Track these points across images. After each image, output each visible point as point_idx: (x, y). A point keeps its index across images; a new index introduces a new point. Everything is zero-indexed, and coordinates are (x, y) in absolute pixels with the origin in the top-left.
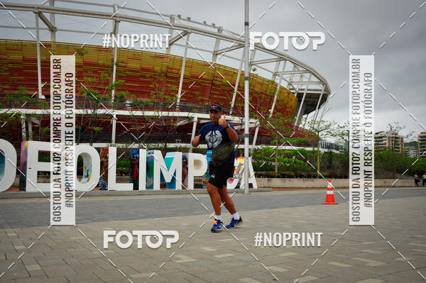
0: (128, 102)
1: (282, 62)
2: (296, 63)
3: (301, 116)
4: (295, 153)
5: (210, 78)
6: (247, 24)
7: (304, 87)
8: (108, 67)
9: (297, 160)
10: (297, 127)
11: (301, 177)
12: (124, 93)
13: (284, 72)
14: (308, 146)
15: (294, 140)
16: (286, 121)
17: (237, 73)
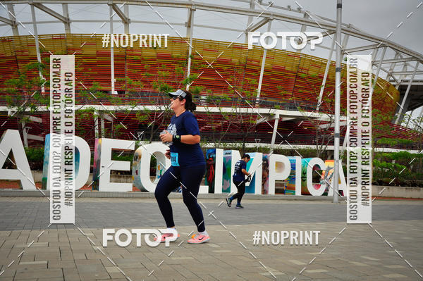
0: (203, 97)
1: (381, 50)
2: (398, 50)
3: (404, 112)
4: (396, 156)
5: (294, 70)
6: (339, 6)
7: (408, 78)
8: (182, 59)
9: (398, 165)
10: (399, 126)
11: (403, 185)
12: (199, 88)
13: (383, 61)
14: (413, 148)
15: (395, 142)
16: (385, 118)
17: (326, 64)
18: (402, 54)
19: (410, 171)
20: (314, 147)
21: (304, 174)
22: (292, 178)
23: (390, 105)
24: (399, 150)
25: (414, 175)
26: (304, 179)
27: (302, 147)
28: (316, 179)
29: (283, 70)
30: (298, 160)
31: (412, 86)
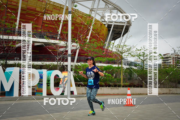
2: (107, 2)
4: (105, 69)
9: (106, 74)
10: (107, 50)
11: (109, 86)
13: (98, 9)
14: (115, 63)
15: (105, 59)
16: (99, 45)
17: (63, 8)
18: (109, 5)
19: (113, 77)
20: (55, 63)
21: (48, 81)
22: (40, 84)
23: (103, 37)
24: (107, 65)
25: (115, 80)
26: (48, 84)
27: (48, 63)
28: (57, 84)
29: (35, 10)
30: (45, 72)
31: (114, 25)
